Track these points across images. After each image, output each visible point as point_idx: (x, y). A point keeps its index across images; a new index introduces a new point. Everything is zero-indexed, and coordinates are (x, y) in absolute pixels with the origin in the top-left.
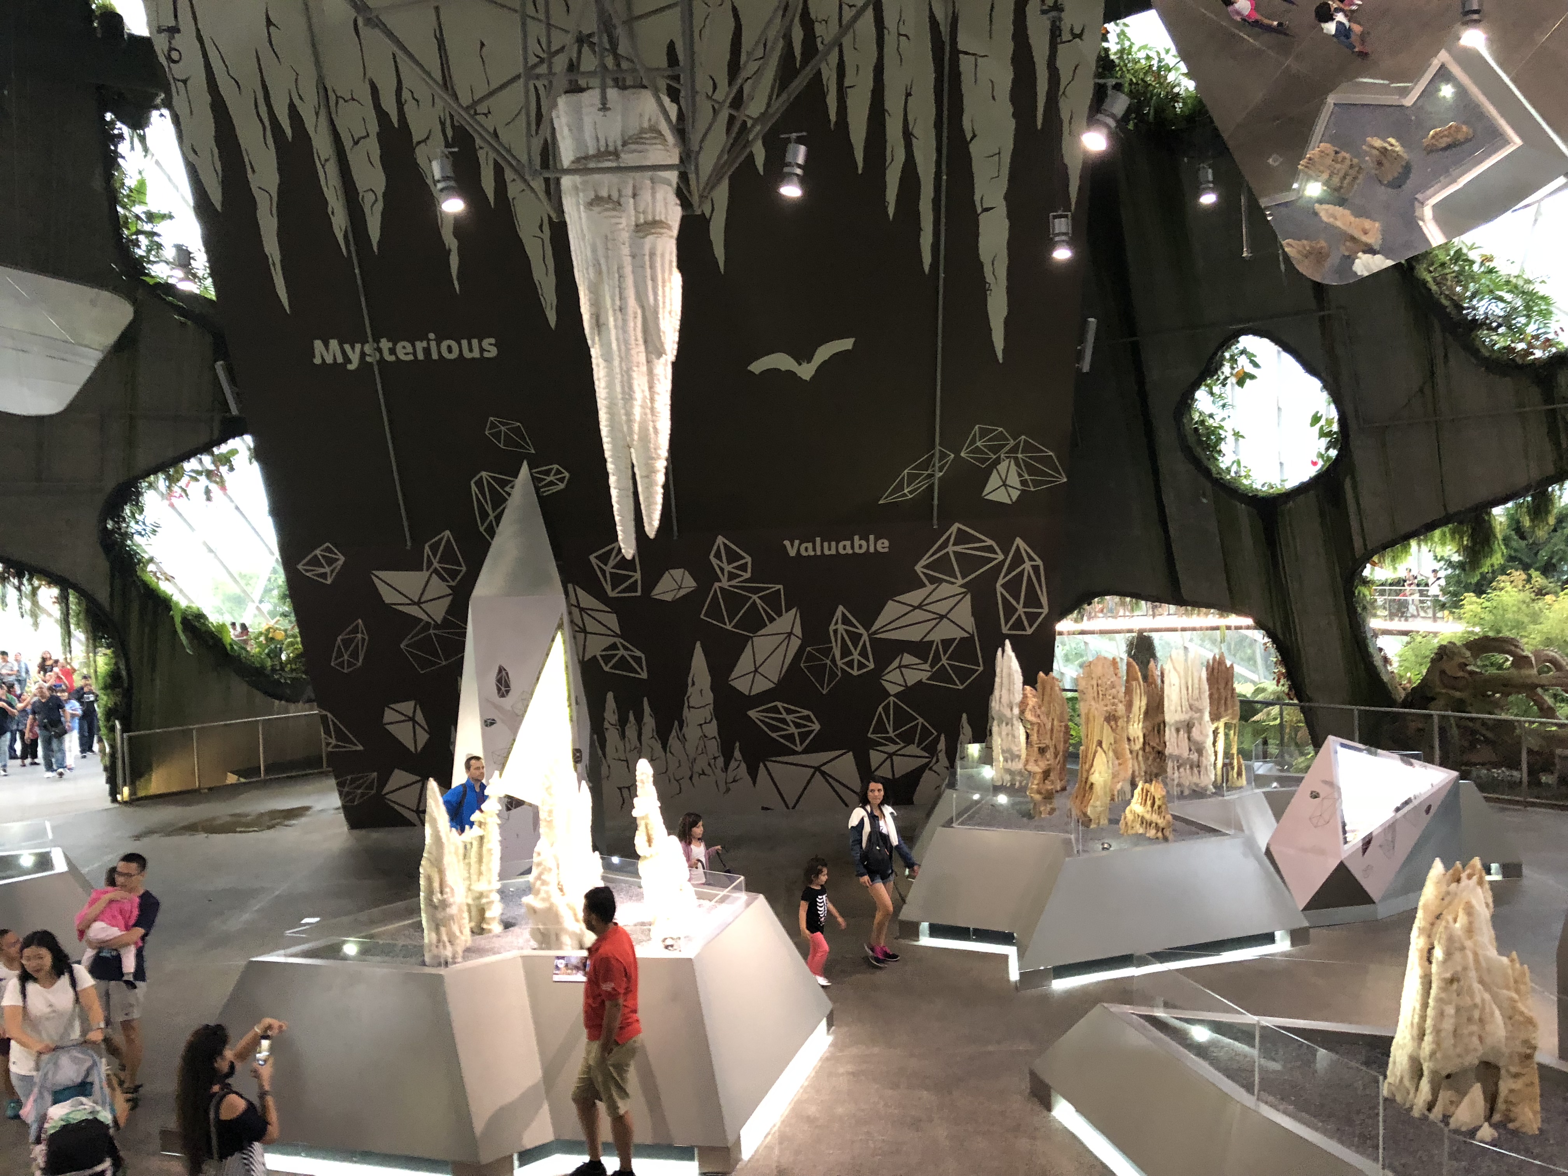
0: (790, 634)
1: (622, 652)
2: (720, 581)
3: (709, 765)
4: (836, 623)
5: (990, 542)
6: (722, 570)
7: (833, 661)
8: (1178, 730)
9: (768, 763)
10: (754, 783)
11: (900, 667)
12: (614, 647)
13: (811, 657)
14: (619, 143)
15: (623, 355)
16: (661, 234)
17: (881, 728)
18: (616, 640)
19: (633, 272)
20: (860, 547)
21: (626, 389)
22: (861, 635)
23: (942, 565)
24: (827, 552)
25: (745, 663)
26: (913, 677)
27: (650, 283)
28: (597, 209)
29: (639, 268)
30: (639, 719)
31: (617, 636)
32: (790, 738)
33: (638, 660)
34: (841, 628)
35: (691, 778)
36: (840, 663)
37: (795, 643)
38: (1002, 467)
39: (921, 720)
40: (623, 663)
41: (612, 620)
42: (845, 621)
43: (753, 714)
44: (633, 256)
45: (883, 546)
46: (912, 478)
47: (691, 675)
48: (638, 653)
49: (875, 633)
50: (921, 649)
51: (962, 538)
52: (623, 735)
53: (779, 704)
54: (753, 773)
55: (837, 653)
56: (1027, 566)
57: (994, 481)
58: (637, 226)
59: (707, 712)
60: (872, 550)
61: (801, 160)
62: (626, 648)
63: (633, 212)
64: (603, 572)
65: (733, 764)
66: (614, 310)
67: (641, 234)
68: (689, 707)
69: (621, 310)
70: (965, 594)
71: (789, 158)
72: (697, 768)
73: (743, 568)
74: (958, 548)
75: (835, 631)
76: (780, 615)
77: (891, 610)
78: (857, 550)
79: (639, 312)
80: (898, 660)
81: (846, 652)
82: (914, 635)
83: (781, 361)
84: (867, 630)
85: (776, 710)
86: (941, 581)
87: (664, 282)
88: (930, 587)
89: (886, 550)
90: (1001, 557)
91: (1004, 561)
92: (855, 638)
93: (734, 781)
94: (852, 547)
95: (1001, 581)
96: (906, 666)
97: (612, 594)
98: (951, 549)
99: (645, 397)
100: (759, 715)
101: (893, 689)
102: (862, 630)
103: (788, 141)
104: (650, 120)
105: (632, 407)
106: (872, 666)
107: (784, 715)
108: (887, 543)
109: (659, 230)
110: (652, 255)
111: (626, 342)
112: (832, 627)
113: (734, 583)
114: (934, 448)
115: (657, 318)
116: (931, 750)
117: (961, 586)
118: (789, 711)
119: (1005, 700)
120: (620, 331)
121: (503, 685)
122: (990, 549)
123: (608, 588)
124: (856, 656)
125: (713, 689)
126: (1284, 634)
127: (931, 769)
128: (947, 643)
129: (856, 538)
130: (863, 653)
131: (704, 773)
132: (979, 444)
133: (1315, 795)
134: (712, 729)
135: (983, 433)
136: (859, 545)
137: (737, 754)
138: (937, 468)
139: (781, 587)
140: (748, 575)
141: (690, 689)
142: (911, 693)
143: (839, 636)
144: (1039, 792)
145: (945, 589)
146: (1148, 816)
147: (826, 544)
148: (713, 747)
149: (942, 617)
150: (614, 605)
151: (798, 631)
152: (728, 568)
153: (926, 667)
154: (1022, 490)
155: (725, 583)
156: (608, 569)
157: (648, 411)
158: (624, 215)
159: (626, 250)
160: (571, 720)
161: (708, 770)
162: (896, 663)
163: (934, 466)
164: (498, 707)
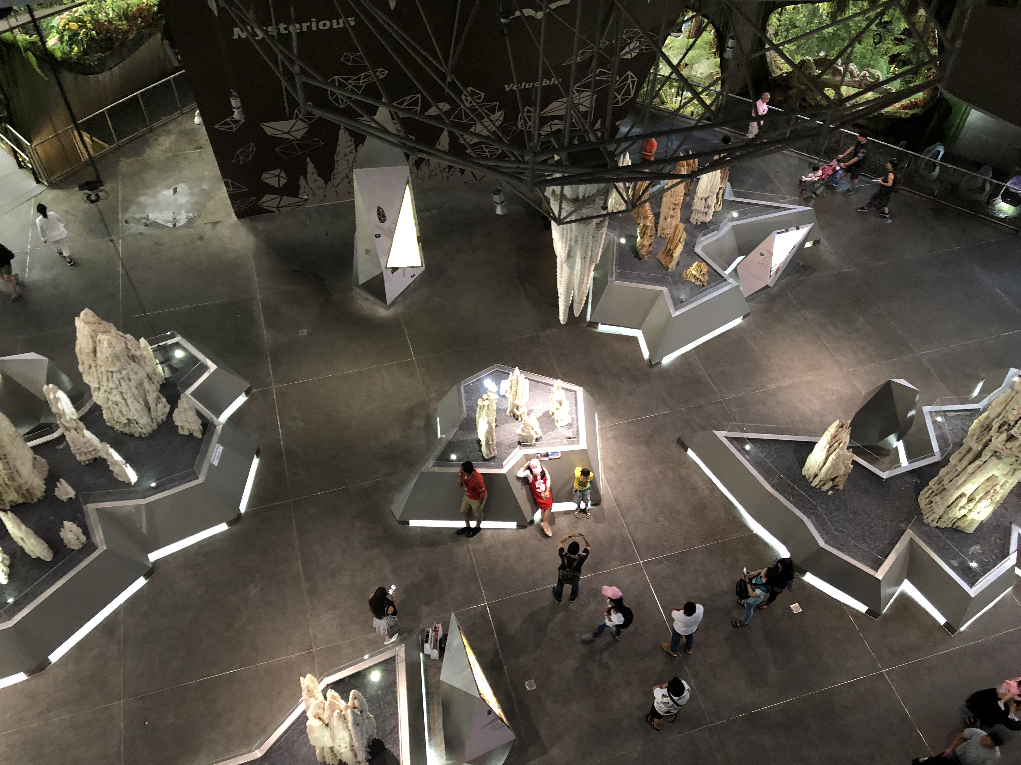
0: (497, 120)
2: (464, 104)
4: (523, 113)
6: (467, 100)
7: (517, 127)
8: (701, 199)
11: (550, 125)
13: (505, 127)
20: (546, 83)
23: (587, 85)
24: (526, 87)
26: (556, 128)
35: (429, 177)
36: (520, 127)
37: (499, 123)
38: (632, 45)
42: (528, 112)
43: (469, 151)
45: (558, 81)
46: (584, 55)
47: (439, 140)
49: (542, 114)
50: (563, 117)
51: (601, 75)
54: (462, 172)
55: (520, 124)
56: (630, 81)
57: (625, 50)
60: (551, 83)
65: (453, 170)
70: (595, 94)
72: (434, 173)
73: (479, 98)
74: (597, 78)
76: (494, 113)
77: (554, 105)
78: (544, 85)
80: (550, 122)
81: (524, 123)
82: (561, 113)
83: (528, 12)
84: (539, 114)
85: (482, 148)
86: (583, 91)
88: (577, 94)
89: (559, 83)
90: (617, 79)
92: (531, 117)
93: (452, 175)
94: (542, 83)
95: (614, 88)
96: (554, 125)
98: (593, 79)
101: (544, 133)
102: (536, 114)
106: (536, 126)
107: (485, 149)
108: (560, 80)
112: (520, 115)
117: (593, 92)
118: (487, 148)
121: (382, 216)
122: (614, 77)
124: (529, 124)
125: (449, 145)
129: (545, 80)
130: (534, 122)
131: (437, 175)
132: (624, 37)
133: (762, 255)
135: (628, 32)
139: (497, 103)
140: (481, 101)
142: (552, 134)
143: (523, 118)
145: (584, 94)
146: (697, 276)
147: (527, 84)
148: (444, 165)
149: (579, 104)
151: (501, 119)
152: (470, 99)
153: (564, 123)
154: (638, 53)
155: (467, 105)
162: (549, 124)
164: (381, 228)
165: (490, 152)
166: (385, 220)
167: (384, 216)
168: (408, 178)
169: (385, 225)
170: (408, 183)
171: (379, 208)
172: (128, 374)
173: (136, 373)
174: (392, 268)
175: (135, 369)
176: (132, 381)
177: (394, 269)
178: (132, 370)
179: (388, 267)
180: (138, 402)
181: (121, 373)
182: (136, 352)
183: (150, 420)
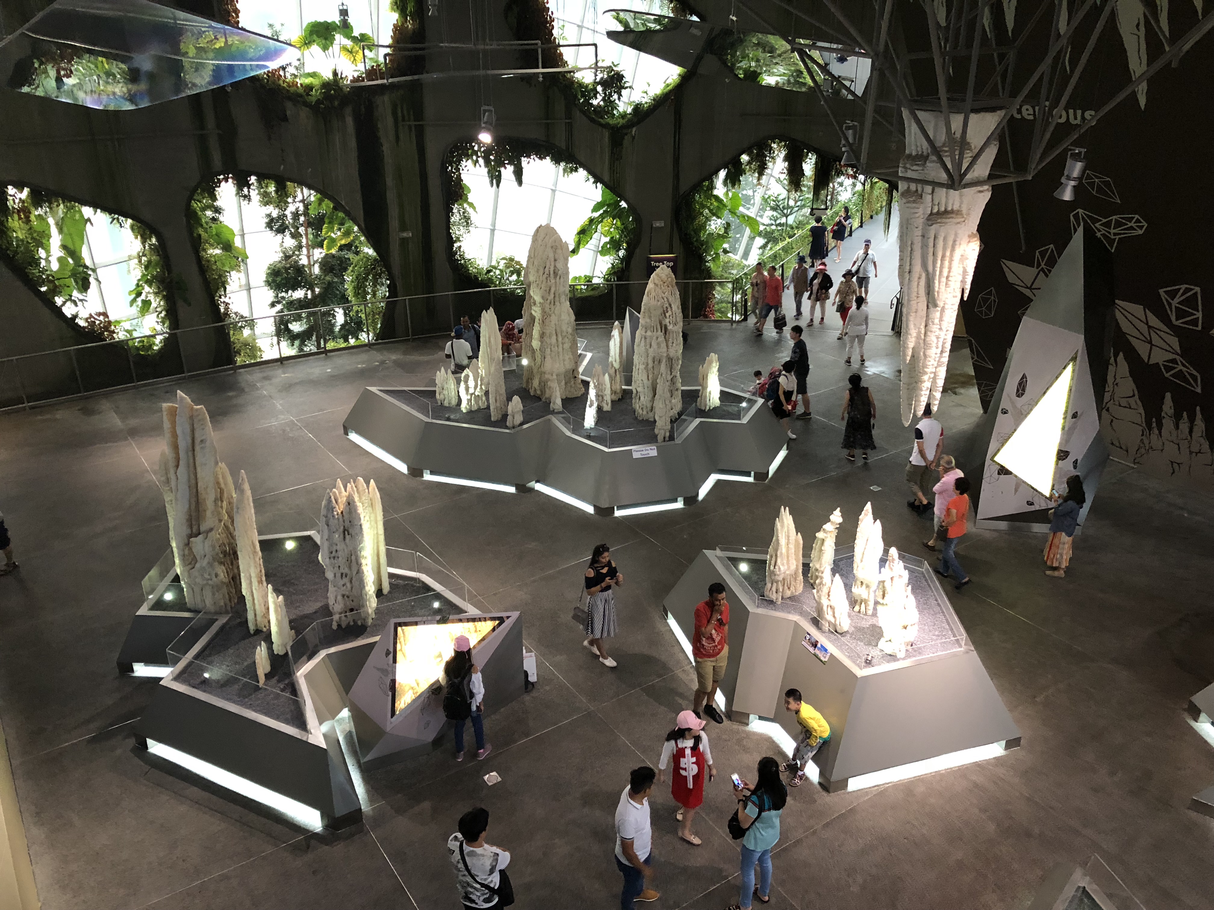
1: (1180, 367)
12: (1174, 361)
18: (1178, 357)
19: (921, 248)
27: (931, 257)
30: (1192, 419)
31: (1178, 354)
33: (1193, 377)
40: (1181, 376)
41: (1174, 342)
44: (923, 237)
48: (1195, 373)
52: (1177, 427)
62: (1185, 366)
63: (929, 204)
64: (1170, 304)
69: (909, 272)
97: (1175, 322)
110: (936, 238)
115: (933, 282)
121: (1022, 388)
123: (1173, 318)
150: (1177, 331)
156: (1175, 303)
158: (922, 206)
160: (1063, 428)
164: (1013, 403)
166: (1022, 394)
167: (1024, 390)
168: (1076, 353)
169: (1020, 401)
170: (1074, 359)
171: (1024, 376)
172: (651, 337)
173: (659, 344)
174: (1002, 466)
175: (659, 339)
176: (652, 349)
177: (1003, 471)
178: (657, 338)
179: (996, 459)
180: (648, 377)
181: (646, 332)
182: (668, 324)
183: (649, 405)
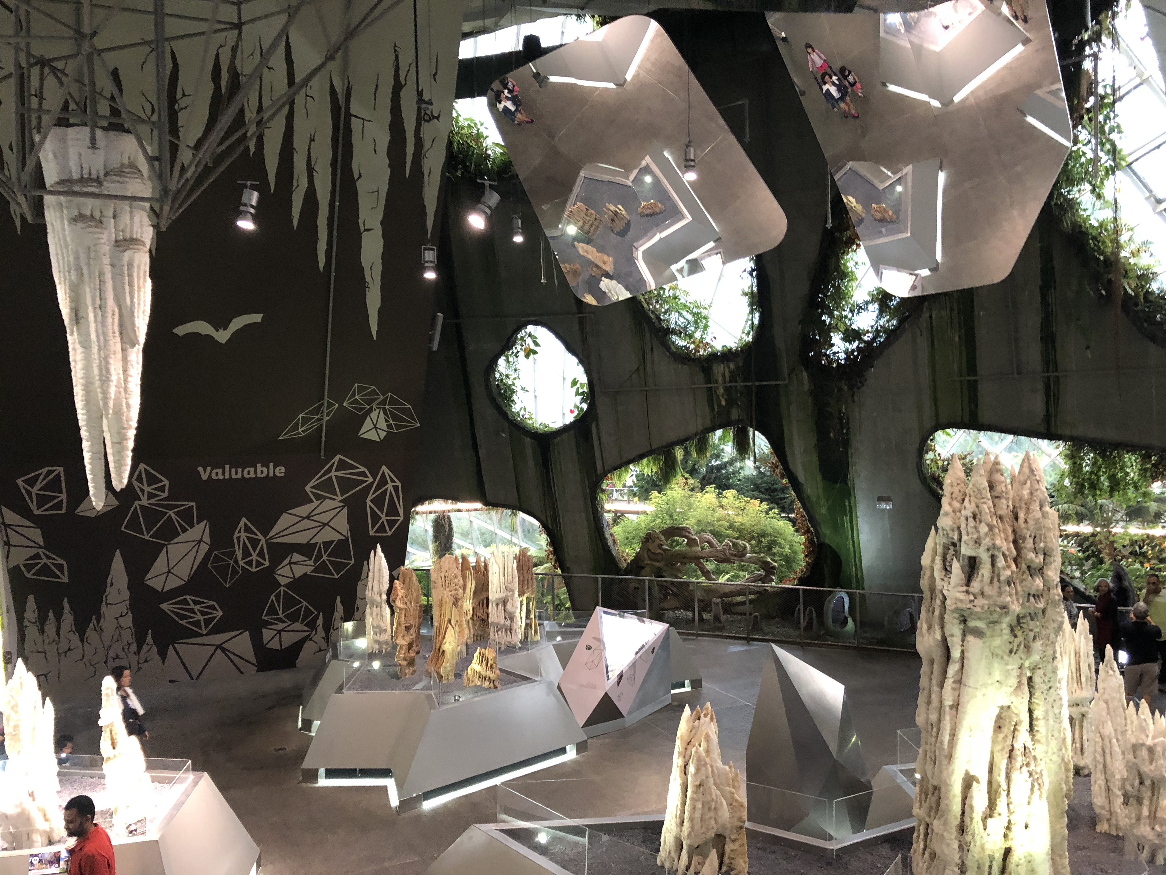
0: (200, 541)
1: (45, 560)
2: (140, 500)
3: (123, 649)
4: (240, 532)
5: (363, 469)
6: (142, 491)
7: (236, 561)
8: (497, 605)
9: (176, 645)
10: (163, 662)
11: (290, 563)
12: (37, 556)
13: (217, 559)
14: (102, 174)
15: (102, 344)
16: (139, 250)
17: (273, 611)
18: (40, 551)
19: (113, 278)
20: (262, 472)
21: (104, 372)
22: (260, 540)
23: (327, 486)
24: (234, 476)
25: (160, 564)
26: (299, 571)
27: (127, 288)
28: (80, 225)
29: (117, 276)
30: (59, 617)
31: (41, 547)
32: (197, 624)
33: (60, 567)
34: (243, 535)
35: (106, 662)
36: (241, 563)
37: (204, 548)
38: (374, 415)
39: (305, 603)
40: (45, 570)
41: (36, 535)
42: (247, 529)
43: (165, 606)
44: (113, 265)
45: (280, 471)
46: (305, 421)
47: (110, 577)
48: (61, 561)
49: (271, 538)
50: (306, 549)
51: (342, 465)
52: (42, 631)
53: (188, 597)
54: (163, 655)
55: (239, 554)
56: (390, 486)
57: (368, 424)
58: (116, 241)
59: (123, 608)
60: (271, 474)
61: (254, 202)
62: (48, 557)
63: (113, 230)
64: (30, 494)
65: (145, 648)
66: (95, 308)
67: (121, 249)
68: (107, 604)
69: (100, 308)
70: (344, 506)
71: (244, 200)
72: (112, 654)
73: (162, 489)
74: (339, 474)
75: (239, 538)
76: (192, 526)
77: (285, 520)
78: (259, 475)
79: (117, 310)
80: (289, 558)
81: (246, 553)
82: (301, 539)
83: (203, 327)
84: (265, 536)
85: (185, 602)
86: (325, 498)
87: (139, 288)
88: (316, 503)
89: (283, 475)
90: (370, 480)
91: (373, 483)
92: (255, 543)
93: (146, 661)
94: (255, 472)
95: (370, 497)
96: (294, 563)
97: (36, 512)
98: (333, 474)
99: (119, 379)
100: (170, 607)
101: (283, 581)
102: (260, 537)
103: (245, 186)
104: (129, 157)
105: (108, 387)
106: (267, 564)
107: (192, 606)
108: (283, 469)
109: (136, 247)
110: (130, 265)
111: (105, 334)
112: (236, 535)
113: (152, 501)
114: (323, 399)
115: (133, 316)
116: (312, 625)
117: (340, 501)
118: (196, 603)
119: (376, 589)
120: (100, 326)
122: (363, 474)
123: (33, 507)
124: (255, 557)
125: (129, 587)
126: (552, 524)
127: (311, 640)
128: (327, 544)
129: (259, 465)
130: (261, 554)
131: (118, 657)
132: (357, 397)
133: (589, 648)
134: (128, 621)
135: (361, 389)
136: (261, 471)
137: (149, 639)
138: (325, 414)
139: (193, 504)
140: (165, 495)
141: (108, 590)
142: (297, 584)
143: (242, 541)
144: (405, 659)
145: (328, 504)
146: (483, 673)
147: (233, 470)
148: (128, 636)
149: (325, 525)
150: (37, 521)
151: (207, 538)
152: (147, 489)
153: (311, 562)
154: (388, 432)
155: (145, 502)
156: (35, 491)
157: (122, 390)
158: (106, 232)
159: (106, 260)
160: (3, 627)
161: (122, 654)
162: (286, 561)
163: (323, 412)
165: (203, 613)
